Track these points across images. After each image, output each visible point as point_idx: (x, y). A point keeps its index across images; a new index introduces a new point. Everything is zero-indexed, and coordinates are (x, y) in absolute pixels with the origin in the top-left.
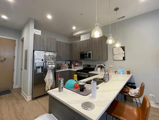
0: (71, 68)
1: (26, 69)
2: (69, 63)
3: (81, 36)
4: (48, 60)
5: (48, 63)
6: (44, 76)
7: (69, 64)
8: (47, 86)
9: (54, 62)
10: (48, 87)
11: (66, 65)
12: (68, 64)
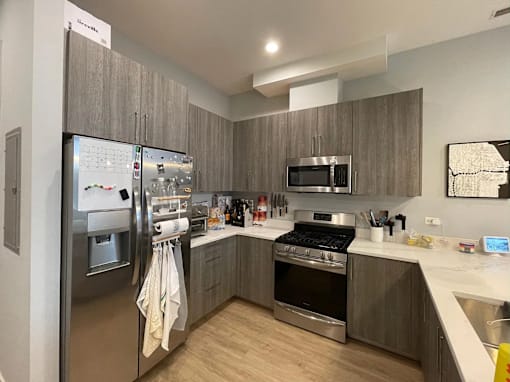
0: (243, 226)
1: (17, 251)
2: (228, 202)
3: (292, 91)
4: (156, 193)
5: (157, 209)
6: (135, 281)
7: (227, 207)
8: (152, 334)
9: (182, 201)
10: (158, 335)
11: (217, 213)
12: (224, 208)
